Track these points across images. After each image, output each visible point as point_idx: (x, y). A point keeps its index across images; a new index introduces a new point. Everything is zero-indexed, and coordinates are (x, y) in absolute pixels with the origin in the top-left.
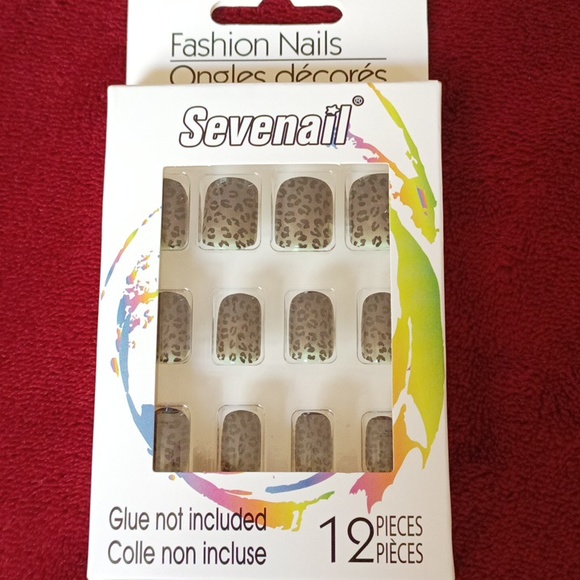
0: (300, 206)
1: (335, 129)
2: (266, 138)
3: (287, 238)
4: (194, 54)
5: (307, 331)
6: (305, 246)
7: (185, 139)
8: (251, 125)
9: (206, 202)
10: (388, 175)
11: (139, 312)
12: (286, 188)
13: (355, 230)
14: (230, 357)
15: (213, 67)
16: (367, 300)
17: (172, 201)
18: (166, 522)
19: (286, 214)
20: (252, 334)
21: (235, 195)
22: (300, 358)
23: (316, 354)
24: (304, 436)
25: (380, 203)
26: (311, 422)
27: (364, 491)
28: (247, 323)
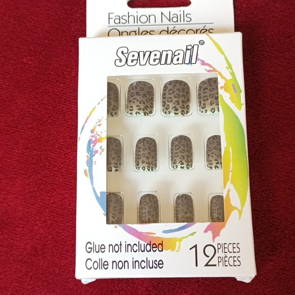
0: (175, 94)
1: (191, 56)
2: (157, 61)
3: (169, 110)
4: (120, 23)
5: (180, 154)
6: (178, 114)
7: (118, 63)
8: (150, 55)
9: (128, 93)
10: (217, 78)
11: (97, 147)
12: (167, 86)
13: (202, 105)
14: (142, 168)
15: (129, 29)
16: (209, 139)
17: (112, 93)
18: (114, 248)
19: (168, 98)
20: (153, 157)
21: (143, 89)
22: (176, 168)
23: (185, 166)
24: (180, 206)
25: (214, 92)
26: (183, 199)
27: (211, 232)
28: (151, 152)
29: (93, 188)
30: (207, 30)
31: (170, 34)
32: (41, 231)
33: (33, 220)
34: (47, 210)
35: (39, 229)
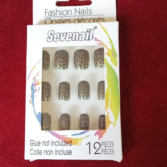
0: (80, 57)
1: (89, 36)
3: (77, 66)
4: (51, 15)
5: (82, 92)
6: (81, 68)
7: (48, 40)
8: (66, 35)
9: (55, 57)
10: (104, 48)
11: (37, 88)
12: (76, 52)
13: (95, 64)
14: (62, 99)
15: (56, 19)
16: (99, 83)
17: (45, 57)
18: (45, 144)
19: (76, 60)
20: (67, 93)
21: (62, 55)
22: (81, 99)
23: (85, 98)
24: (82, 120)
25: (102, 56)
26: (84, 116)
27: (98, 135)
28: (66, 90)
29: (34, 110)
30: (100, 19)
31: (79, 21)
32: (9, 132)
33: (4, 126)
34: (11, 121)
35: (7, 131)
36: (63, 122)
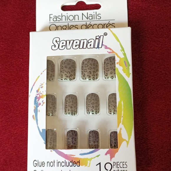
0: (88, 67)
1: (99, 43)
2: (78, 46)
3: (85, 77)
4: (56, 20)
5: (91, 105)
6: (90, 79)
7: (53, 47)
8: (73, 43)
9: (60, 66)
10: (115, 57)
11: (40, 101)
12: (84, 62)
13: (105, 74)
15: (62, 24)
16: (109, 95)
17: (50, 67)
18: (50, 164)
19: (84, 70)
20: (75, 107)
21: (69, 64)
22: (89, 113)
23: (94, 112)
24: (91, 137)
25: (113, 66)
26: (93, 133)
27: (109, 154)
28: (73, 103)
29: (38, 127)
30: (110, 24)
31: (87, 27)
33: (4, 143)
34: (12, 137)
35: (8, 149)
36: (70, 140)
